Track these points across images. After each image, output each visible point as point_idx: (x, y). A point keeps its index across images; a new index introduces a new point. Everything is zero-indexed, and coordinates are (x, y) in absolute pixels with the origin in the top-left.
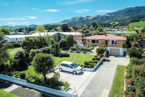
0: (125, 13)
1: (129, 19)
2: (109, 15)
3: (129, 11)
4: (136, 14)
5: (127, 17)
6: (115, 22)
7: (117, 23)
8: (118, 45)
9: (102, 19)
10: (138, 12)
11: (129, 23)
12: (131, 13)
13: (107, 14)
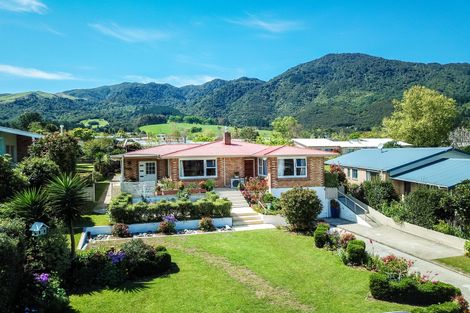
0: (123, 96)
1: (136, 114)
2: (72, 98)
3: (134, 92)
4: (152, 104)
5: (131, 108)
6: (97, 120)
7: (103, 123)
8: (309, 178)
9: (51, 108)
10: (156, 97)
11: (139, 126)
12: (138, 99)
13: (66, 93)
